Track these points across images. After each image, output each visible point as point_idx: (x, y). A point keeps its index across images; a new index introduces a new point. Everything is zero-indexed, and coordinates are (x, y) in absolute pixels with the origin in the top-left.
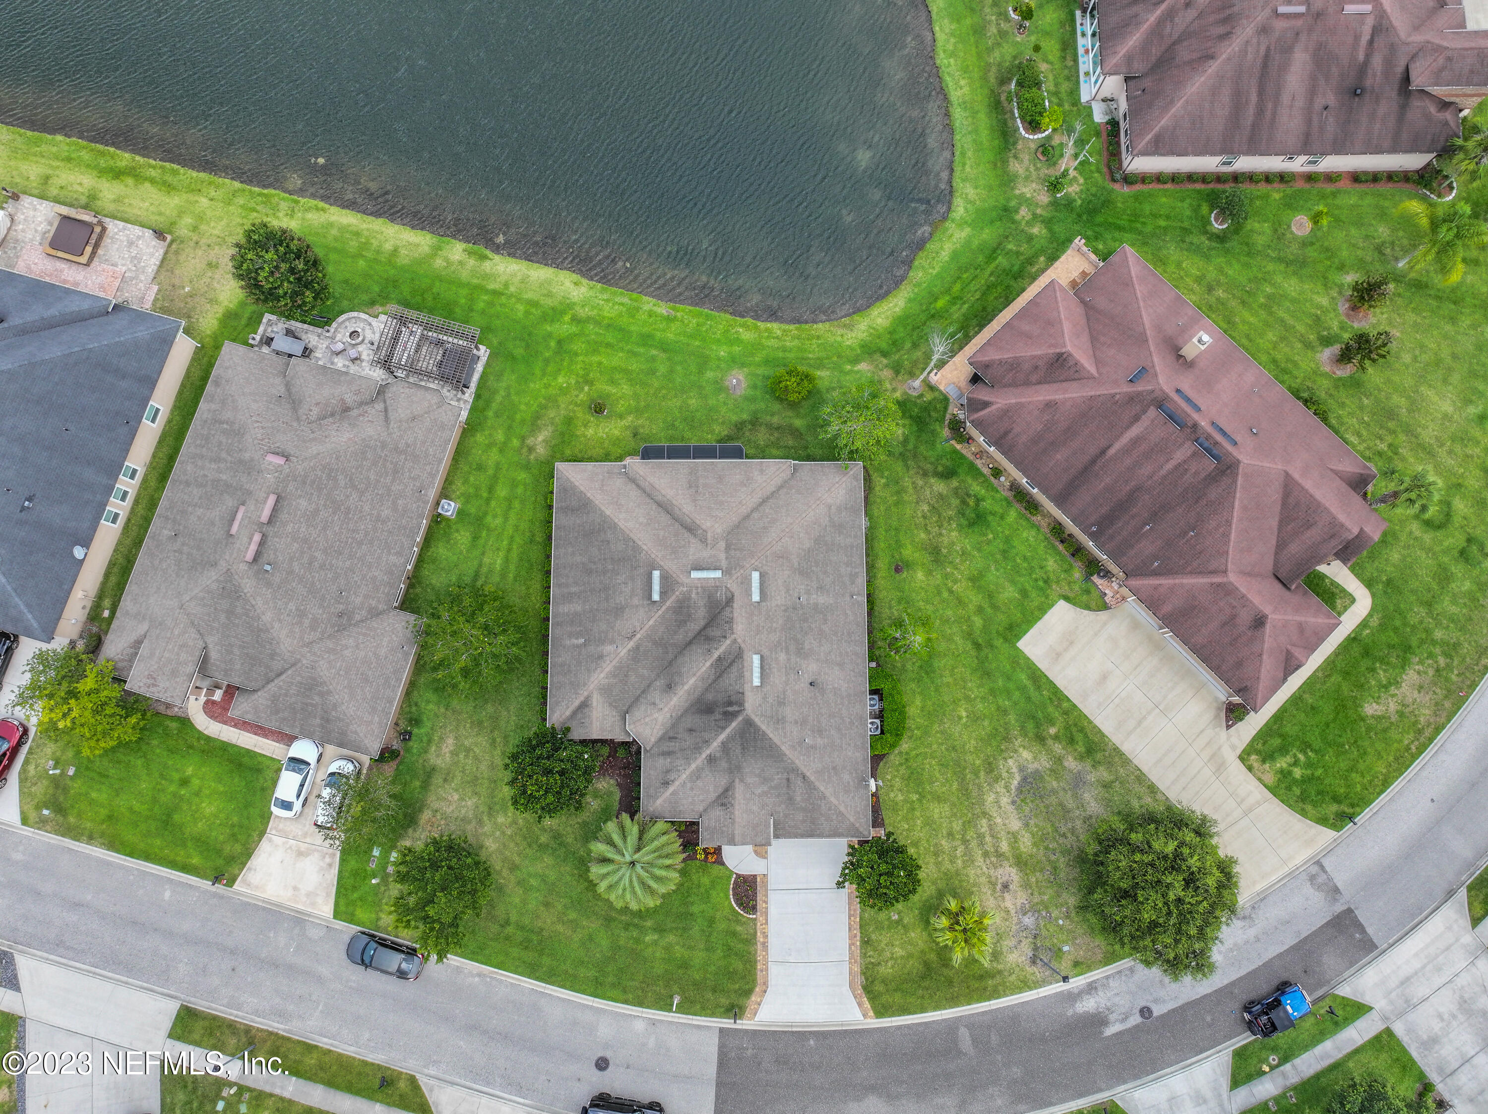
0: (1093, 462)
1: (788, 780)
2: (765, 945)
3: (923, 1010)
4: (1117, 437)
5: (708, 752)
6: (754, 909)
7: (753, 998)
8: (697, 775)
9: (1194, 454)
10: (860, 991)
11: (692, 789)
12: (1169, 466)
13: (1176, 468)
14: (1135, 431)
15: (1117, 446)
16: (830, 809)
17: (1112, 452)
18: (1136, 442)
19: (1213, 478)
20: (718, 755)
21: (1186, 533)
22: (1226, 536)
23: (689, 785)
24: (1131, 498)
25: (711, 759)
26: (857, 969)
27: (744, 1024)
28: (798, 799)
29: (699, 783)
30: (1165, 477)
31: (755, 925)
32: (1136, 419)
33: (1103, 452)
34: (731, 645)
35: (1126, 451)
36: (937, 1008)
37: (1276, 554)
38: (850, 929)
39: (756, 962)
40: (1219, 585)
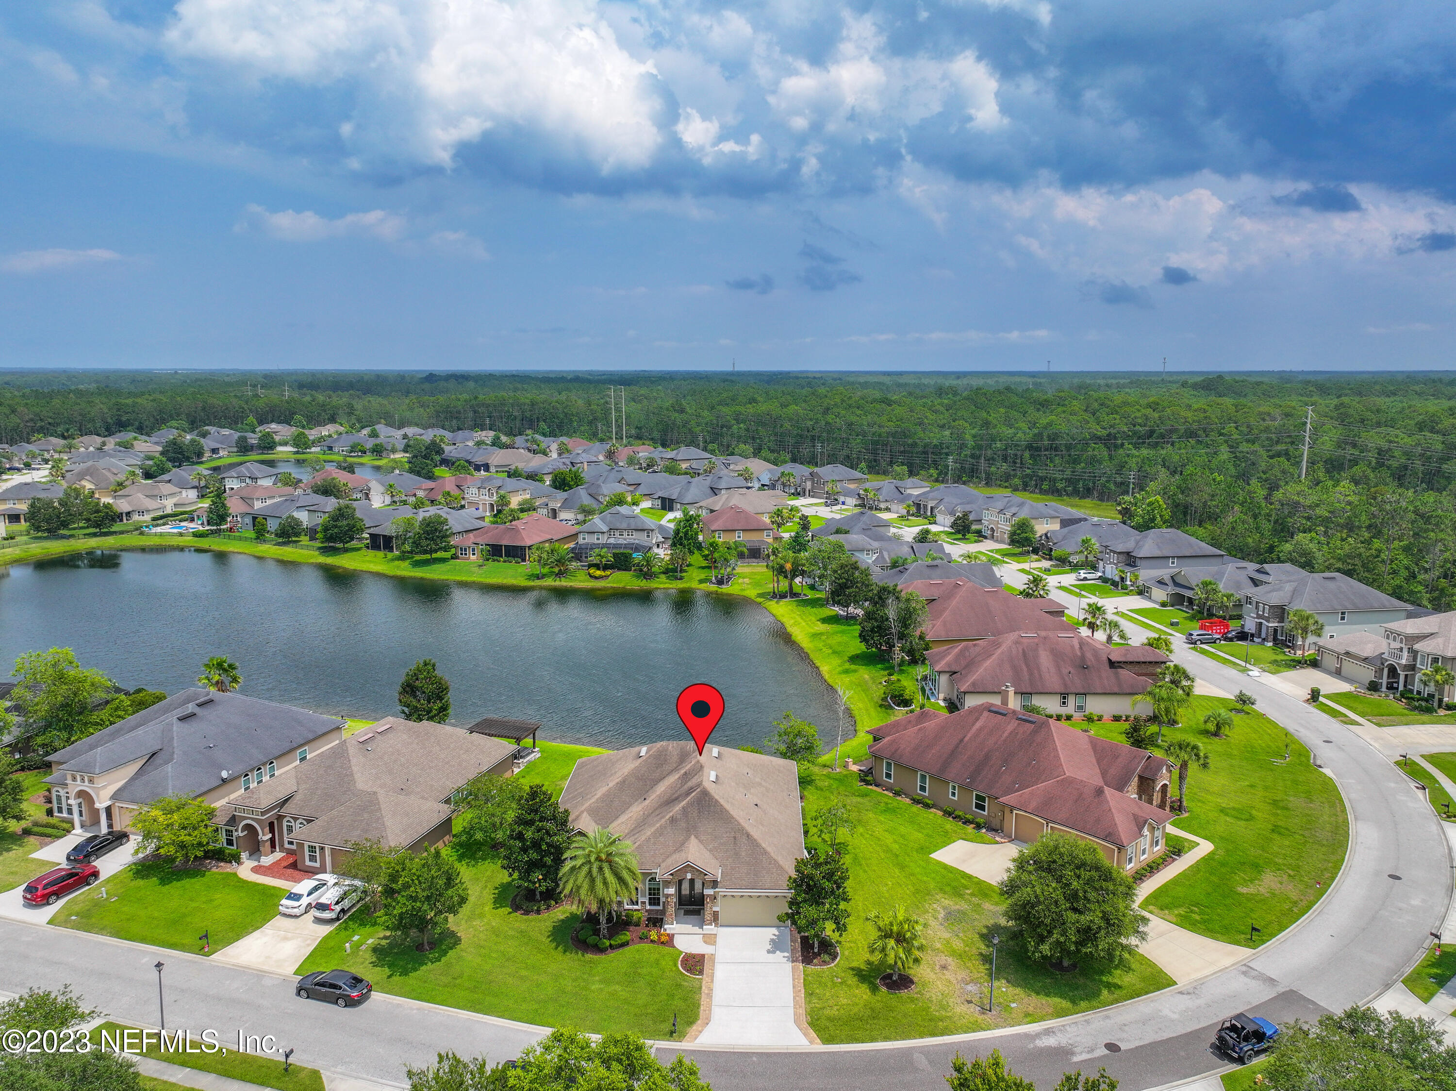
0: (957, 747)
1: (735, 838)
2: (710, 996)
3: (873, 1040)
4: (968, 732)
5: (671, 814)
6: (701, 972)
7: (694, 1028)
8: (660, 832)
9: (1019, 724)
10: (806, 1025)
11: (655, 844)
12: (1006, 734)
13: (1010, 734)
14: (978, 725)
15: (969, 735)
16: (770, 864)
17: (967, 739)
18: (981, 729)
19: (1035, 732)
20: (679, 817)
21: (1030, 764)
22: (1057, 757)
23: (652, 840)
24: (987, 757)
25: (673, 820)
26: (802, 1011)
27: (685, 1045)
28: (743, 854)
29: (662, 839)
30: (1005, 740)
31: (701, 983)
32: (977, 719)
33: (962, 741)
34: (694, 765)
35: (976, 735)
36: (886, 1039)
37: (1103, 778)
38: (794, 987)
39: (699, 1005)
40: (1063, 780)
